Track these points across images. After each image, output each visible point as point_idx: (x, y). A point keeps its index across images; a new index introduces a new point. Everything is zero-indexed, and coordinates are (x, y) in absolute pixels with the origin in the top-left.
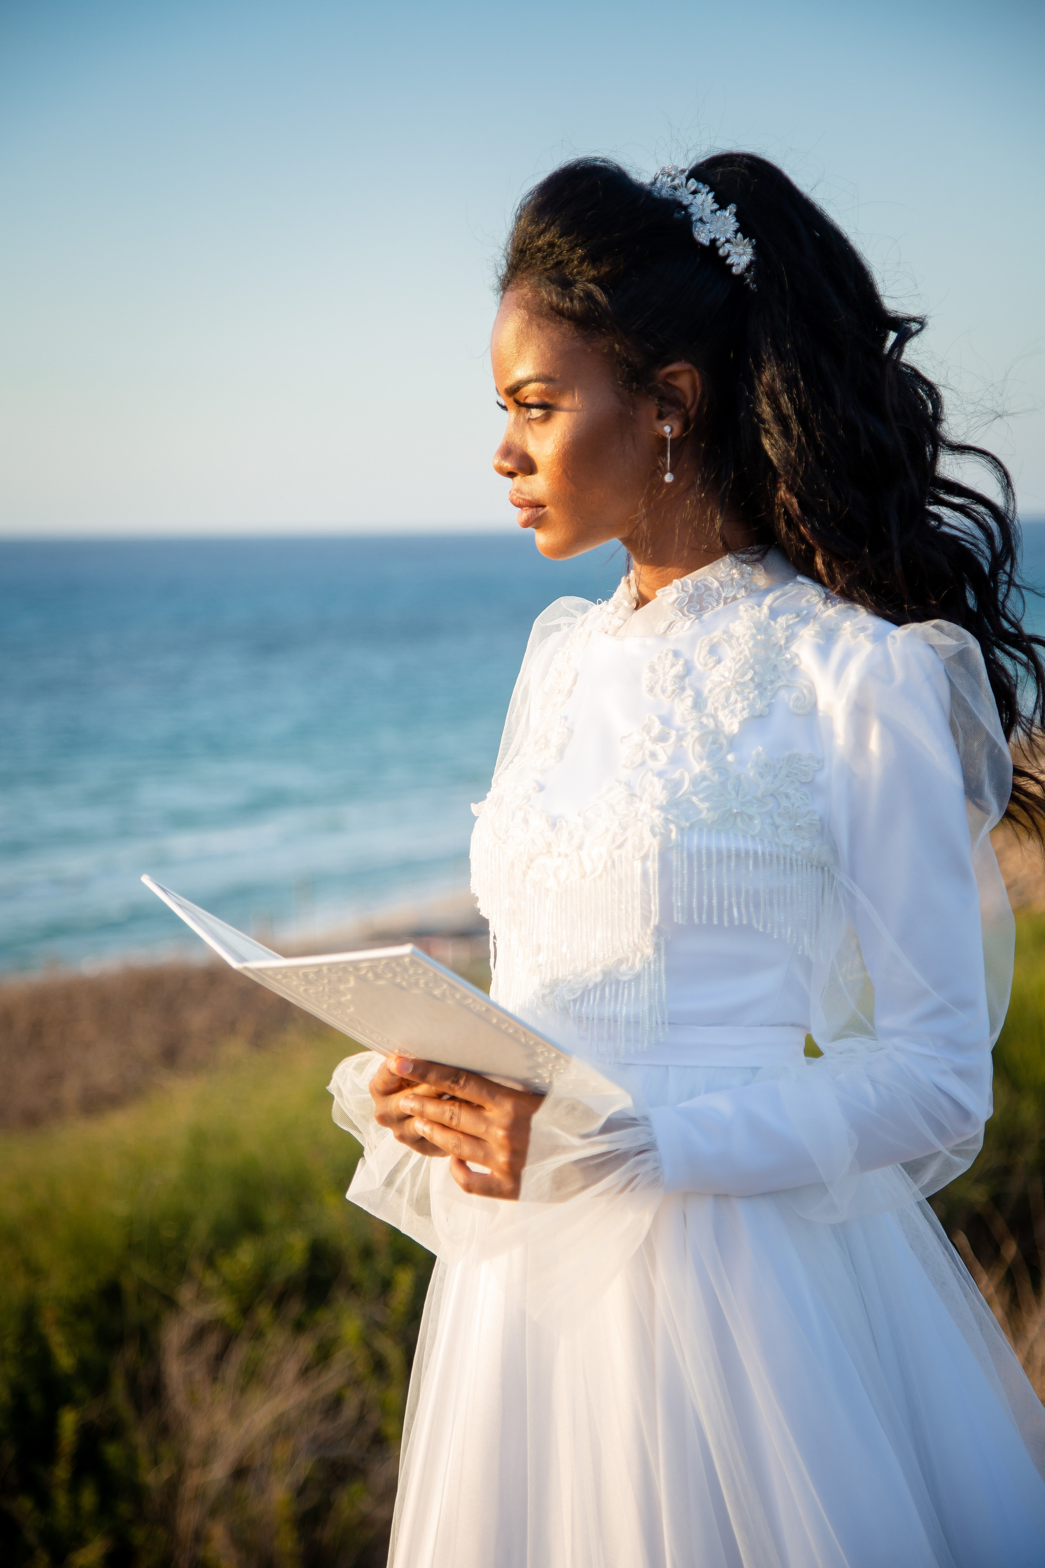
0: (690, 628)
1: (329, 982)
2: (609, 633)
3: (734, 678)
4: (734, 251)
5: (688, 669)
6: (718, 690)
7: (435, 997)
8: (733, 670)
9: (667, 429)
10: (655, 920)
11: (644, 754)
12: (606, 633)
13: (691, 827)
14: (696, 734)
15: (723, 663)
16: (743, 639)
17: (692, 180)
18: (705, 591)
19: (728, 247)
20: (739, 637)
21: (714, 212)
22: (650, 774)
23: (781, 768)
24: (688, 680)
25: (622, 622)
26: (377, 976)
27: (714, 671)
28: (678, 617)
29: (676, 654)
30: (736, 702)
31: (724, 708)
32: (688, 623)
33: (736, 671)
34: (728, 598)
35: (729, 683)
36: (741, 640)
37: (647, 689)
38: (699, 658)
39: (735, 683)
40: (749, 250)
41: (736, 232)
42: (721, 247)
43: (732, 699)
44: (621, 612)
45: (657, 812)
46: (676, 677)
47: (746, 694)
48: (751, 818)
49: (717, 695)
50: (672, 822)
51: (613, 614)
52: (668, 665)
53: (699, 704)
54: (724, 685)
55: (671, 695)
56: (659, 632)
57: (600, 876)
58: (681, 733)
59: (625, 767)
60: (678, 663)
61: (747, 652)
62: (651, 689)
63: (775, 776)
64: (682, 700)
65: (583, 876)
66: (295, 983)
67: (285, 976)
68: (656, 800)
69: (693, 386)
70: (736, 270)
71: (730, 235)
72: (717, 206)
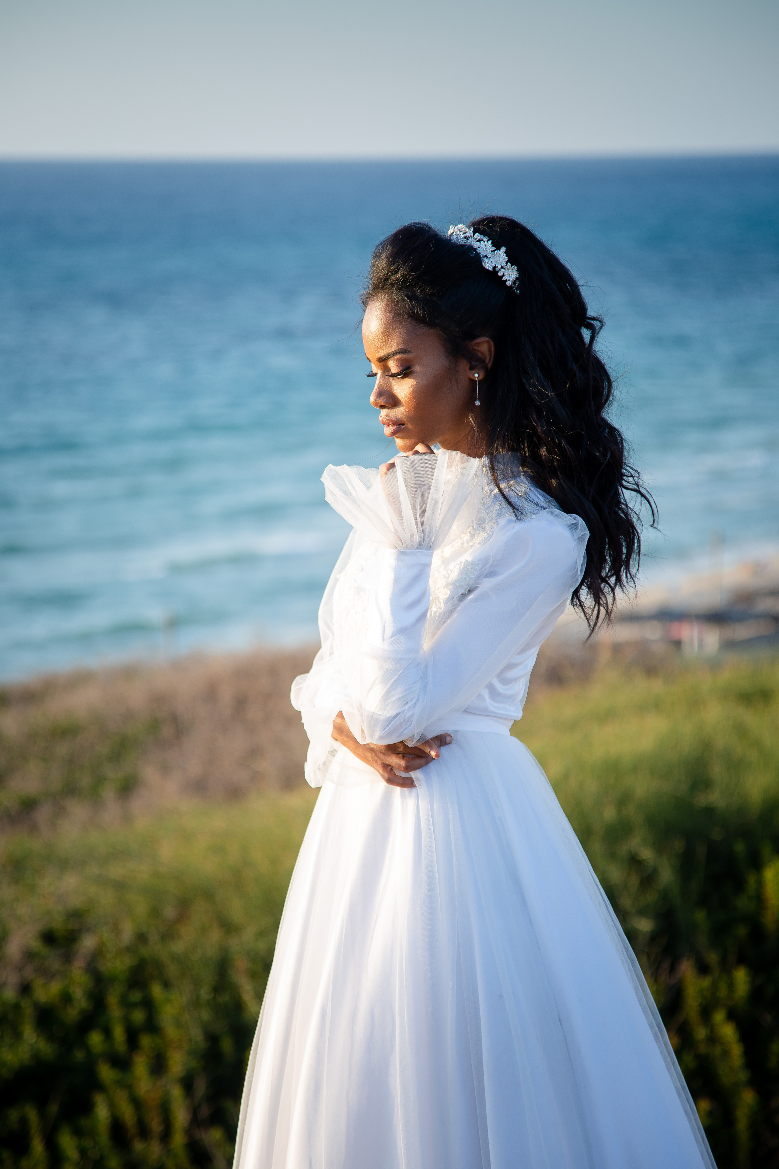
4: (506, 273)
9: (476, 375)
17: (477, 234)
19: (503, 271)
21: (493, 251)
40: (515, 272)
41: (507, 263)
42: (499, 271)
69: (490, 350)
70: (508, 283)
71: (504, 264)
72: (495, 249)
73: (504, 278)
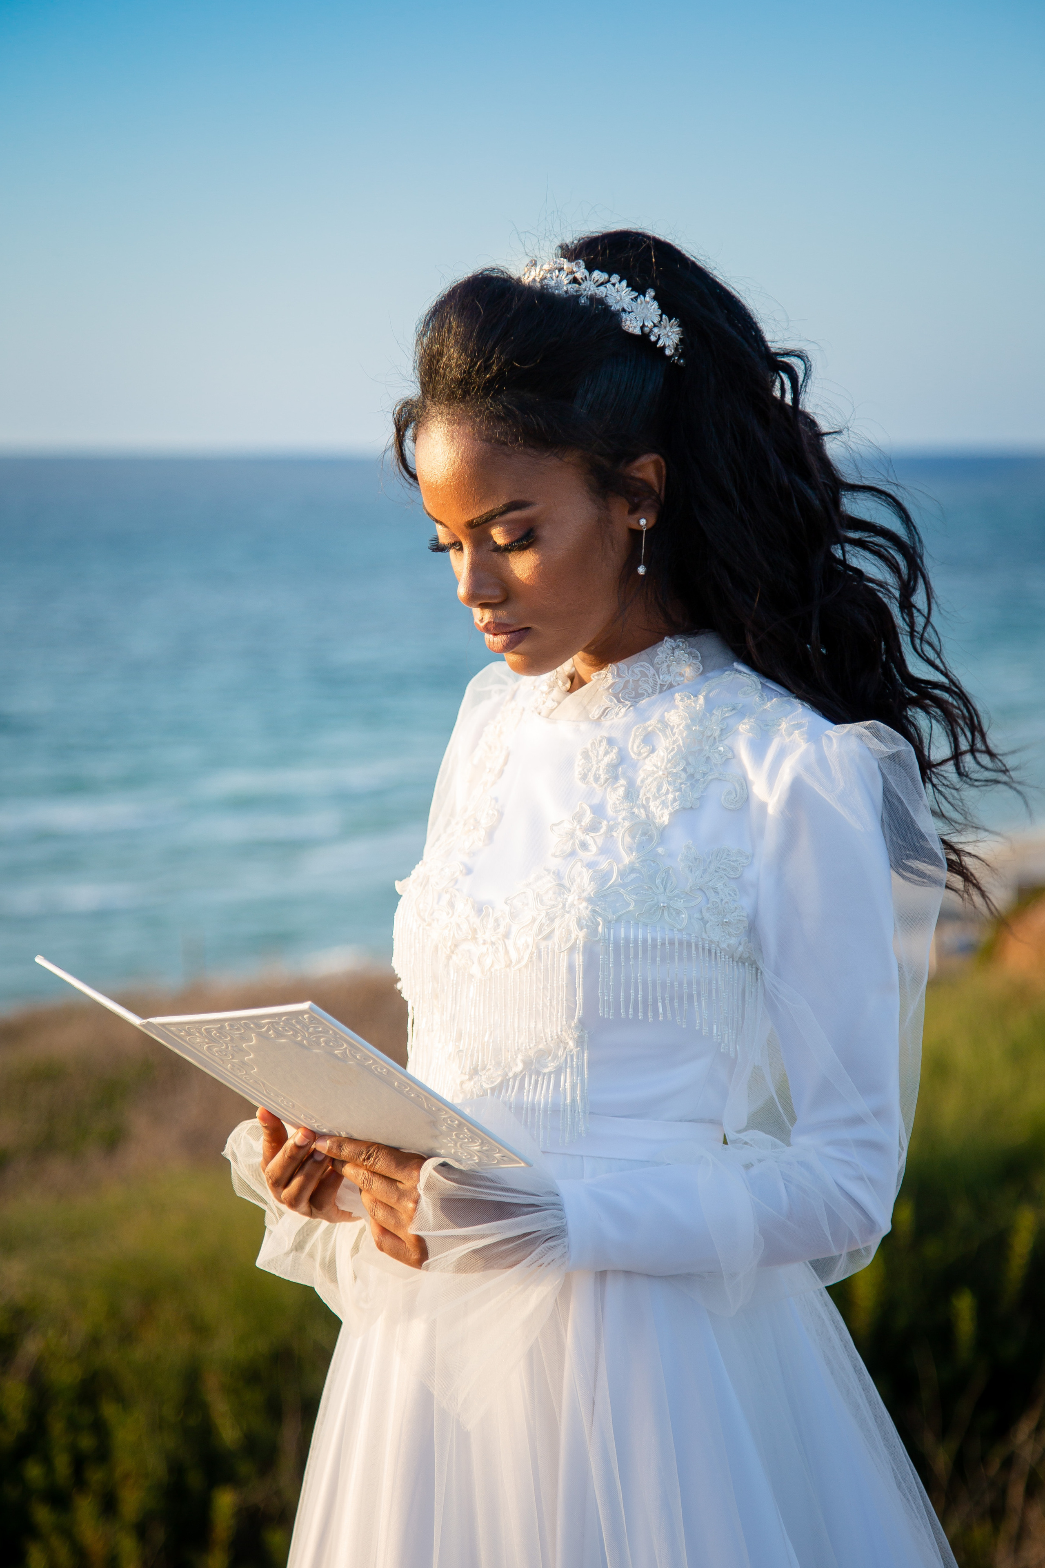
0: (625, 715)
1: (232, 1040)
2: (542, 714)
3: (666, 768)
4: (663, 334)
5: (623, 757)
6: (650, 779)
7: (336, 1056)
8: (666, 760)
9: (642, 521)
10: (579, 1013)
11: (574, 844)
12: (540, 713)
13: (618, 920)
14: (627, 824)
15: (656, 753)
16: (677, 729)
17: (597, 272)
18: (641, 677)
19: (657, 332)
20: (674, 726)
21: (634, 299)
22: (579, 864)
23: (710, 862)
24: (620, 769)
25: (556, 704)
26: (279, 1035)
27: (647, 761)
28: (613, 704)
29: (610, 742)
30: (667, 792)
31: (655, 798)
32: (623, 710)
33: (669, 761)
34: (664, 685)
35: (661, 773)
36: (675, 730)
37: (580, 776)
38: (633, 746)
39: (666, 773)
40: (676, 329)
42: (650, 333)
43: (664, 790)
44: (556, 694)
45: (584, 904)
46: (608, 765)
47: (677, 785)
48: (678, 912)
49: (649, 785)
50: (600, 915)
51: (546, 694)
52: (601, 753)
53: (631, 794)
54: (656, 775)
55: (604, 784)
56: (594, 717)
57: (526, 966)
58: (612, 823)
59: (554, 856)
60: (612, 751)
61: (681, 742)
62: (584, 777)
63: (705, 871)
64: (615, 790)
65: (509, 966)
66: (198, 1040)
67: (189, 1033)
68: (584, 891)
69: (659, 474)
70: (668, 351)
71: (656, 320)
73: (660, 344)
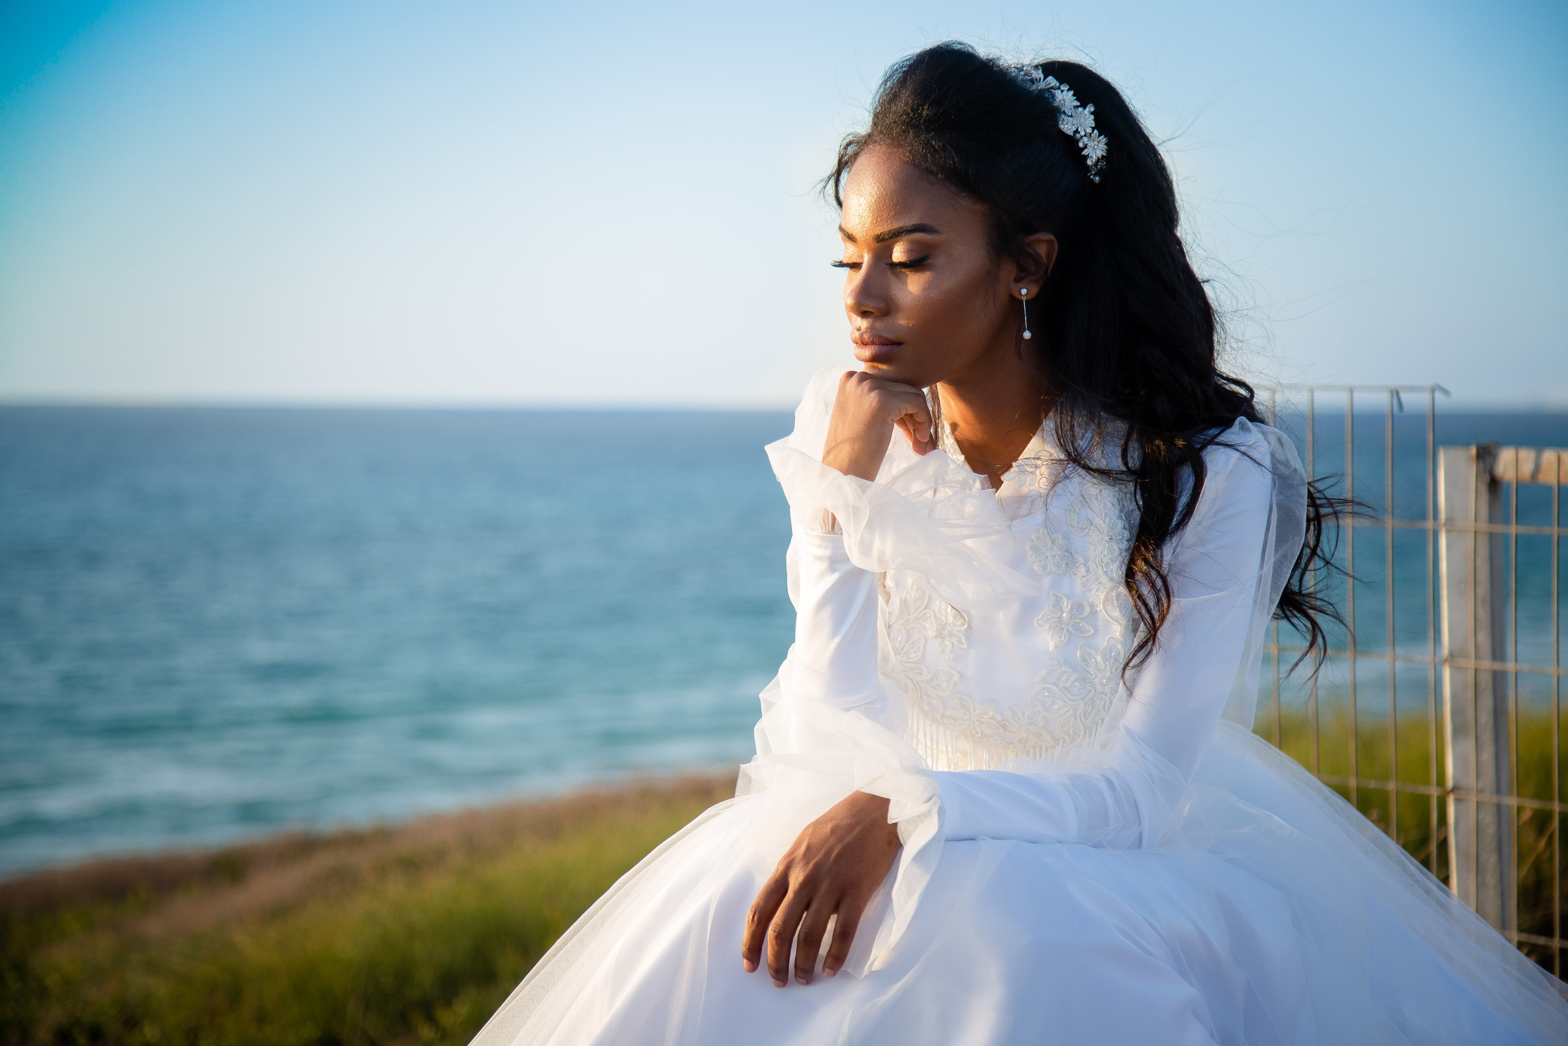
4: (1090, 145)
9: (1023, 291)
17: (1050, 78)
19: (1086, 140)
21: (1075, 107)
40: (1103, 146)
41: (1093, 129)
42: (1080, 139)
69: (1049, 255)
70: (1089, 162)
71: (1089, 130)
72: (1079, 104)
73: (1085, 152)
